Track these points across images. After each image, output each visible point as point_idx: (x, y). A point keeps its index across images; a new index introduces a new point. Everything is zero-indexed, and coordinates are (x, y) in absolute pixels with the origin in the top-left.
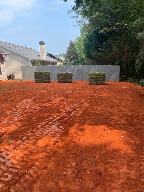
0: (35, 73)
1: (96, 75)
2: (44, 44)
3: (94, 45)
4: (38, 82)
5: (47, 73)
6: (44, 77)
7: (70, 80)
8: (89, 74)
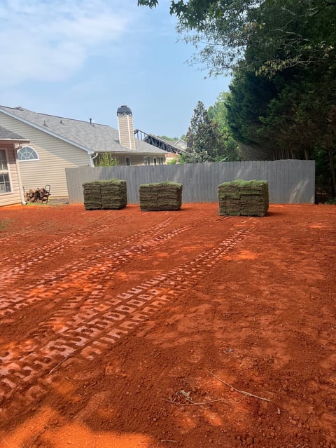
0: (85, 186)
1: (239, 189)
2: (129, 112)
3: (244, 109)
4: (92, 209)
5: (114, 185)
6: (106, 195)
7: (171, 204)
8: (219, 188)
